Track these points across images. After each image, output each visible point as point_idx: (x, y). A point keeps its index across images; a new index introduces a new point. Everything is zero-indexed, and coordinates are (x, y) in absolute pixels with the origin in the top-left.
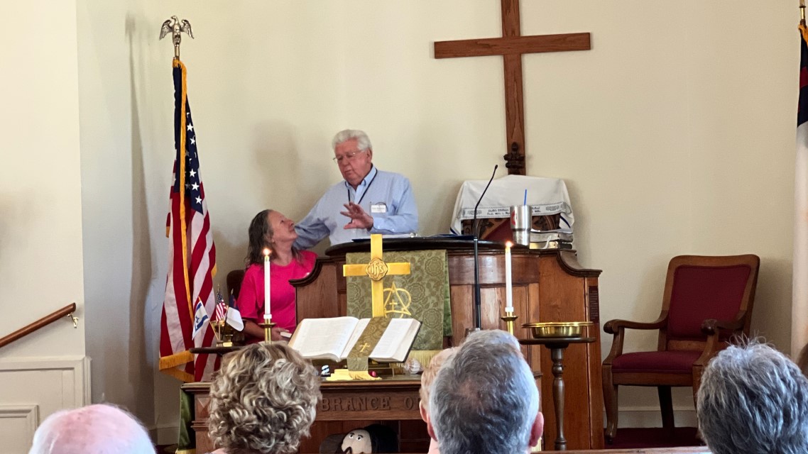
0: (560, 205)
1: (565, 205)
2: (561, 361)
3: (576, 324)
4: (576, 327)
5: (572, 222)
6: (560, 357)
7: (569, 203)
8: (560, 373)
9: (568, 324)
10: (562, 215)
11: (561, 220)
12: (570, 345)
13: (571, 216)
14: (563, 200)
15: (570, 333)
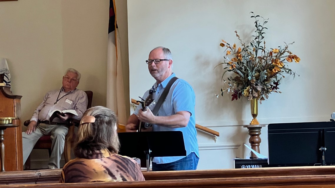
0: (4, 70)
1: (6, 70)
2: (4, 135)
3: (10, 118)
4: (9, 120)
5: (10, 78)
6: (3, 133)
7: (8, 69)
8: (3, 141)
9: (6, 118)
10: (5, 74)
11: (5, 76)
12: (7, 128)
13: (9, 75)
14: (5, 68)
15: (7, 123)
